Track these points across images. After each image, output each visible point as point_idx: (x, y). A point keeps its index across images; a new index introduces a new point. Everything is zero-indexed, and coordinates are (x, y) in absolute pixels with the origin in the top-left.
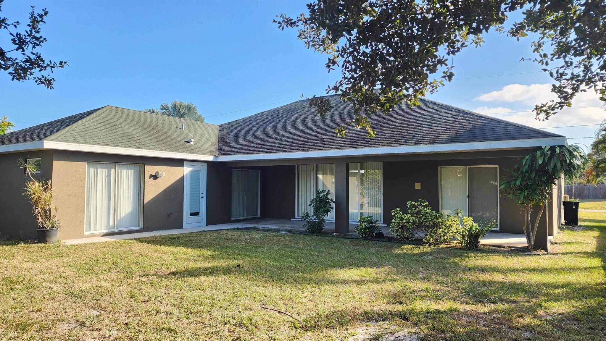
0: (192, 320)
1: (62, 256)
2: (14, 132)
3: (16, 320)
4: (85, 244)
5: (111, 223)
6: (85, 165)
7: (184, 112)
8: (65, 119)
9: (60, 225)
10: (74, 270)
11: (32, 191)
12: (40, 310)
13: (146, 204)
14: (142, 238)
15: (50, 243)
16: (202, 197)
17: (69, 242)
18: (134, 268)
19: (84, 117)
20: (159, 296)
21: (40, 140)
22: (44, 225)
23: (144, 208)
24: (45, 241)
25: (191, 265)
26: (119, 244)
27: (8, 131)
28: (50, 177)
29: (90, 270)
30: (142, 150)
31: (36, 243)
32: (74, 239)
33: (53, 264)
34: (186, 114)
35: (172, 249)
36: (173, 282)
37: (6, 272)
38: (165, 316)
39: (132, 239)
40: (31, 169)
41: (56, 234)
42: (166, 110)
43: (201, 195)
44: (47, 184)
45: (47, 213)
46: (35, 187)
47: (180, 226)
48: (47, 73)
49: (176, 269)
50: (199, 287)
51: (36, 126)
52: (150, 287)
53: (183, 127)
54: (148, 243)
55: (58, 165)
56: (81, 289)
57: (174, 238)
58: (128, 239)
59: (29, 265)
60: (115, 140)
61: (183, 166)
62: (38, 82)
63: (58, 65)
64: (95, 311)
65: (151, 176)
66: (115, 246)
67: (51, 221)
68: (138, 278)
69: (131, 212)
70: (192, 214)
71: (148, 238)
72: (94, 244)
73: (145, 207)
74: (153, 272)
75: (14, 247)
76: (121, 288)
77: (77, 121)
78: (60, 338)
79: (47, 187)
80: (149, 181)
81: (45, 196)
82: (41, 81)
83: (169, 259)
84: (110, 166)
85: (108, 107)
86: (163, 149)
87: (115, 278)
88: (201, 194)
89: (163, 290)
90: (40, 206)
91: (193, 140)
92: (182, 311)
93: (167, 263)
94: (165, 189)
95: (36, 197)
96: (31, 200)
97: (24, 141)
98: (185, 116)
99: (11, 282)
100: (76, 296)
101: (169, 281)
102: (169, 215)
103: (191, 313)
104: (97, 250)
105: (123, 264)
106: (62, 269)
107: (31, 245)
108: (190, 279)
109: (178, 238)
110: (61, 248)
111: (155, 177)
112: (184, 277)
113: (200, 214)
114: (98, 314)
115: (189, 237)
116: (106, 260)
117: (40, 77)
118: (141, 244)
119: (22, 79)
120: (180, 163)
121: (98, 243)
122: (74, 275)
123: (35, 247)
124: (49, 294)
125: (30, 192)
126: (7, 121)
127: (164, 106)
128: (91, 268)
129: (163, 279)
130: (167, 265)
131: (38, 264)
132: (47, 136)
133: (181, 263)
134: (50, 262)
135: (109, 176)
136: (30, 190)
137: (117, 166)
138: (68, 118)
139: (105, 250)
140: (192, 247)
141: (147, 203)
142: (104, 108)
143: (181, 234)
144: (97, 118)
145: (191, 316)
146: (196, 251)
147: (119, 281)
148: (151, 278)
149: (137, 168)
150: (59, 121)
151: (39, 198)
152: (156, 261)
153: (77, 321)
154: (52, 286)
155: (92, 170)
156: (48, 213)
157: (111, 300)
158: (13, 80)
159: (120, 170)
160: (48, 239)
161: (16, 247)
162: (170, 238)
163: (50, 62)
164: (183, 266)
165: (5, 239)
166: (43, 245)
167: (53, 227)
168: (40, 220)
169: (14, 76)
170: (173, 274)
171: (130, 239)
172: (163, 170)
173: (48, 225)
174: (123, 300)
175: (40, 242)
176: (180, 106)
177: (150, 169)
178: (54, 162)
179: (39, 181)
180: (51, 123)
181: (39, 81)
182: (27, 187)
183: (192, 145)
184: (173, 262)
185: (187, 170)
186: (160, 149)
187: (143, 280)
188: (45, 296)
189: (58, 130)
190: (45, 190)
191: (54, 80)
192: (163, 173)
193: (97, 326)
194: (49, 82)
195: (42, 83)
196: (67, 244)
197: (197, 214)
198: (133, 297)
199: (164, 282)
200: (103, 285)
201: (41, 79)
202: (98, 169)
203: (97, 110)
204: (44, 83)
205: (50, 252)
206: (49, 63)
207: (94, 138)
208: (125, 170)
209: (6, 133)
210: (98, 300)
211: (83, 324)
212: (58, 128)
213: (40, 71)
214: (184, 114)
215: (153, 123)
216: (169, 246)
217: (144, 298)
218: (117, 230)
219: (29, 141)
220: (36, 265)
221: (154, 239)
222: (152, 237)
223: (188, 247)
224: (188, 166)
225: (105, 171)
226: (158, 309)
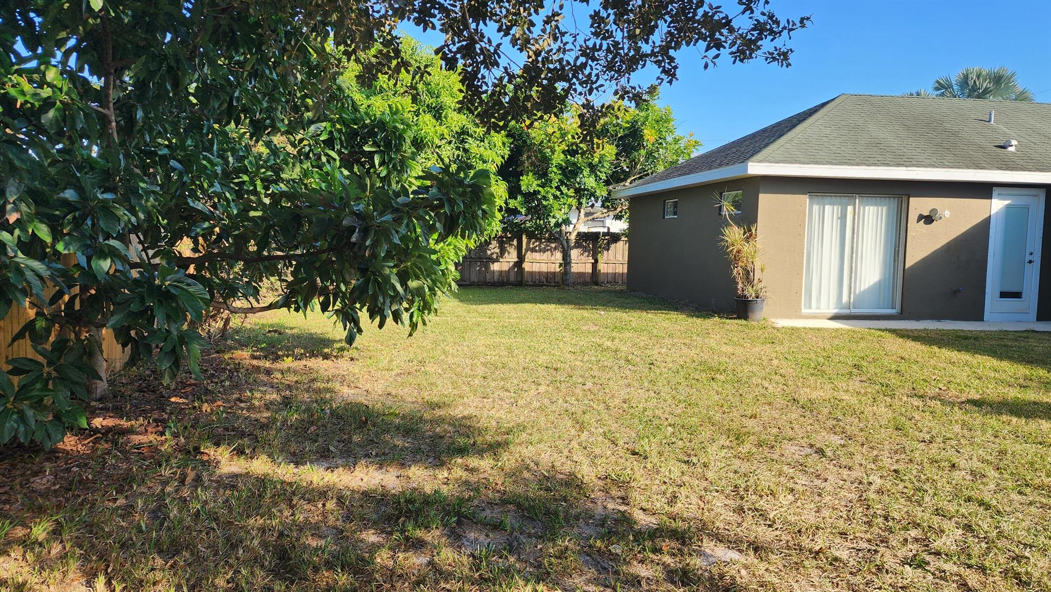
0: (1031, 499)
1: (773, 343)
2: (704, 154)
3: (725, 423)
4: (805, 328)
5: (845, 299)
6: (805, 199)
7: (986, 89)
8: (773, 126)
9: (768, 294)
10: (793, 366)
11: (729, 240)
12: (753, 416)
13: (908, 269)
14: (901, 330)
15: (753, 321)
16: (1030, 262)
17: (782, 323)
18: (894, 380)
19: (804, 119)
20: (951, 439)
21: (742, 162)
22: (746, 293)
23: (905, 276)
24: (746, 317)
25: (1013, 394)
26: (860, 336)
27: (695, 154)
28: (754, 220)
29: (818, 371)
30: (905, 168)
31: (735, 318)
32: (786, 318)
33: (763, 352)
34: (991, 91)
35: (965, 357)
36: (977, 419)
37: (702, 354)
38: (969, 477)
39: (883, 330)
40: (728, 209)
41: (762, 309)
42: (946, 89)
43: (1028, 258)
44: (750, 230)
45: (749, 274)
46: (734, 234)
47: (979, 316)
48: (782, 42)
49: (979, 397)
50: (1040, 439)
51: (733, 142)
52: (931, 418)
53: (990, 117)
54: (913, 340)
55: (766, 201)
56: (809, 397)
57: (966, 338)
58: (876, 330)
59: (730, 349)
60: (857, 153)
61: (989, 196)
62: (768, 61)
63: (798, 24)
64: (836, 437)
65: (921, 217)
66: (853, 338)
67: (754, 288)
68: (905, 399)
69: (880, 282)
70: (1004, 295)
71: (912, 331)
72: (819, 330)
73: (906, 274)
74: (931, 392)
75: (708, 321)
76: (875, 408)
77: (794, 126)
78: (790, 464)
79: (751, 235)
80: (916, 229)
81: (746, 249)
82: (772, 58)
83: (962, 375)
84: (844, 200)
85: (843, 97)
86: (949, 164)
87: (863, 391)
88: (1027, 253)
89: (957, 428)
90: (740, 264)
91: (1014, 142)
92: (1006, 476)
93: (958, 381)
94: (948, 243)
95: (735, 251)
96: (728, 254)
97: (720, 165)
98: (988, 95)
99: (711, 369)
100: (803, 408)
101: (969, 415)
102: (955, 293)
103: (1027, 485)
104: (826, 341)
105: (872, 370)
106: (775, 362)
107: (728, 321)
108: (1014, 420)
109: (976, 339)
110: (770, 330)
111: (928, 219)
112: (1000, 414)
113: (1024, 295)
114: (843, 442)
115: (1001, 339)
116: (842, 359)
117: (772, 50)
118: (901, 340)
119: (748, 58)
120: (983, 190)
121: (826, 330)
122: (794, 374)
123: (733, 324)
124: (764, 396)
125: (727, 241)
126: (694, 139)
127: (942, 82)
128: (819, 367)
129: (956, 409)
130: (959, 385)
131: (742, 350)
132: (752, 156)
133: (990, 386)
134: (757, 349)
135: (843, 218)
136: (727, 238)
137: (857, 200)
138: (779, 124)
139: (836, 342)
140: (1011, 358)
141: (912, 267)
142: (836, 100)
143: (981, 331)
144: (826, 118)
145: (1028, 490)
146: (1021, 367)
147: (870, 396)
148: (929, 403)
149: (894, 203)
150: (764, 131)
151: (739, 251)
152: (934, 374)
153: (811, 446)
154: (766, 384)
155: (816, 208)
156: (752, 274)
157: (861, 425)
158: (734, 62)
159: (862, 208)
160: (750, 315)
161: (709, 321)
162: (960, 337)
163: (788, 21)
164: (993, 392)
165: (694, 309)
166: (743, 322)
167: (757, 297)
168: (740, 286)
169: (736, 57)
170: (974, 403)
171: (879, 330)
172: (945, 206)
173: (750, 292)
174: (883, 431)
175: (739, 318)
176: (978, 77)
177: (919, 205)
178: (760, 195)
179: (739, 226)
180: (754, 136)
181: (771, 58)
182: (724, 235)
183: (1013, 153)
184: (972, 381)
185: (997, 205)
186: (943, 166)
187: (916, 403)
188: (759, 398)
189: (766, 145)
190: (747, 240)
191: (792, 52)
192: (946, 212)
193: (844, 461)
194: (783, 57)
195: (774, 59)
196: (776, 325)
197: (1017, 295)
198: (901, 430)
199: (958, 414)
200: (843, 398)
201: (773, 54)
202: (827, 207)
203: (823, 105)
204: (778, 60)
205: (755, 334)
206: (787, 25)
207: (821, 153)
208: (871, 208)
209: (692, 156)
210: (839, 420)
211: (821, 452)
212: (766, 141)
213: (772, 40)
214: (986, 92)
215: (927, 116)
216: (958, 351)
217: (922, 435)
218: (854, 311)
219: (727, 164)
220: (739, 351)
221: (924, 335)
222: (920, 331)
223: (1001, 357)
224: (1001, 196)
225: (837, 209)
226: (955, 460)
